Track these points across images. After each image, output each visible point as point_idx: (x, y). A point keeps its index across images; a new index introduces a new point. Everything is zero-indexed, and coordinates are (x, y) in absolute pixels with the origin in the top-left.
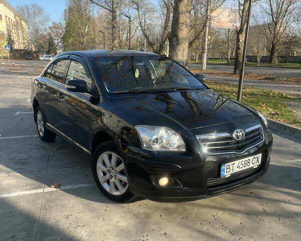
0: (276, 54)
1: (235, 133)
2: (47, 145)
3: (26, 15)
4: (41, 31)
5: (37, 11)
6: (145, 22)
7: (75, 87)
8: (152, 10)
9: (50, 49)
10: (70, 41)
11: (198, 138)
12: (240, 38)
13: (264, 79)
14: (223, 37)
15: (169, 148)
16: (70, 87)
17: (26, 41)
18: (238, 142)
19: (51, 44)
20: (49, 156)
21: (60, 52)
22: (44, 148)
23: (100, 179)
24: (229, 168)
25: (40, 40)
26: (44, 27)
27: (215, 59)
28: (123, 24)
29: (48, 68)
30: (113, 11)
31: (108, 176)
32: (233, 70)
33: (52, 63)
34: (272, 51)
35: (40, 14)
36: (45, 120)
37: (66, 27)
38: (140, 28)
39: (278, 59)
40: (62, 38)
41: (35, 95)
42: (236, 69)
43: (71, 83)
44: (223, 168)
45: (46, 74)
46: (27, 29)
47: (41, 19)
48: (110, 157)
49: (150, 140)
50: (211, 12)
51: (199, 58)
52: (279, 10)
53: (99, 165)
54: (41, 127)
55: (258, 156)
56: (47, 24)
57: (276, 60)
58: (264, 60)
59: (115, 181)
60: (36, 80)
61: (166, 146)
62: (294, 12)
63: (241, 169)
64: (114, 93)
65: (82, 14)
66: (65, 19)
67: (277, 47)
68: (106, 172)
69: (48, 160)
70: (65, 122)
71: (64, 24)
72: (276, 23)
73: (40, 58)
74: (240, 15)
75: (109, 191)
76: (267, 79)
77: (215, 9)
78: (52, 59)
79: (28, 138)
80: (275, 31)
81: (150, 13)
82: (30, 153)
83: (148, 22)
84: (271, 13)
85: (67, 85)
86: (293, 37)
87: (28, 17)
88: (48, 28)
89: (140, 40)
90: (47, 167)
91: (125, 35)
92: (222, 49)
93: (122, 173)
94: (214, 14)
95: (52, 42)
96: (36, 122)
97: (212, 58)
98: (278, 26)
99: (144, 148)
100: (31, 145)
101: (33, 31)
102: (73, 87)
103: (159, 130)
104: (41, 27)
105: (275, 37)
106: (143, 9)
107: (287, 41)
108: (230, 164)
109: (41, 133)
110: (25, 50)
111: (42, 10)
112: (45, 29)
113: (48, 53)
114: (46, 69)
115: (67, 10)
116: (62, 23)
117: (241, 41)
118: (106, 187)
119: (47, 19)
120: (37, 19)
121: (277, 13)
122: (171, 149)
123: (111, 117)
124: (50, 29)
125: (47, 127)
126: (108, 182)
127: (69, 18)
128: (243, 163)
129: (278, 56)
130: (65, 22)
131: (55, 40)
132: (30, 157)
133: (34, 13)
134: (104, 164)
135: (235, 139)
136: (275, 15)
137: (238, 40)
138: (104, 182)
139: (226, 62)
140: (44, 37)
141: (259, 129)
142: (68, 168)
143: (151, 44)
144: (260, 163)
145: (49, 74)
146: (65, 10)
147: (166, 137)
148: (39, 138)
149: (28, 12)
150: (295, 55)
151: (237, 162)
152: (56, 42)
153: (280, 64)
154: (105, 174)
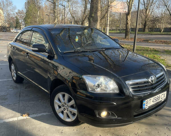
0: (147, 27)
1: (150, 78)
2: (18, 85)
3: (2, 6)
4: (11, 15)
5: (9, 4)
6: (72, 9)
7: (38, 49)
8: (77, 3)
9: (17, 26)
10: (29, 20)
11: (127, 83)
12: (128, 18)
13: (142, 41)
14: (117, 17)
15: (106, 91)
16: (34, 49)
17: (2, 21)
18: (152, 85)
19: (17, 23)
20: (20, 93)
21: (23, 27)
22: (16, 87)
23: (57, 111)
24: (148, 103)
25: (11, 20)
26: (13, 13)
27: (113, 30)
28: (59, 10)
29: (18, 37)
30: (54, 3)
31: (62, 109)
32: (125, 36)
33: (20, 34)
34: (145, 25)
35: (11, 5)
36: (17, 70)
37: (26, 13)
38: (69, 13)
39: (148, 30)
40: (24, 19)
41: (9, 53)
42: (126, 35)
43: (34, 46)
44: (144, 103)
45: (16, 40)
46: (2, 14)
47: (11, 8)
48: (64, 96)
49: (94, 86)
50: (111, 3)
51: (104, 30)
52: (148, 2)
53: (56, 101)
54: (14, 74)
55: (164, 93)
56: (15, 11)
57: (147, 30)
58: (140, 30)
59: (67, 112)
60: (10, 44)
61: (105, 89)
62: (156, 3)
63: (154, 103)
64: (64, 52)
65: (35, 5)
66: (26, 8)
67: (147, 23)
68: (61, 106)
69: (20, 96)
70: (29, 70)
71: (25, 11)
72: (146, 10)
73: (11, 31)
74: (128, 5)
75: (63, 119)
76: (144, 41)
77: (113, 2)
78: (20, 31)
79: (5, 81)
80: (146, 14)
81: (75, 4)
82: (8, 91)
83: (74, 9)
84: (143, 4)
85: (32, 47)
86: (156, 17)
87: (4, 7)
88: (15, 13)
89: (69, 20)
90: (19, 101)
91: (61, 17)
92: (117, 24)
93: (72, 107)
94: (113, 4)
95: (18, 22)
96: (11, 70)
97: (111, 30)
98: (148, 11)
99: (90, 91)
100: (8, 86)
101: (7, 15)
102: (36, 49)
103: (100, 78)
104: (11, 12)
105: (146, 17)
106: (71, 2)
107: (153, 19)
108: (148, 100)
109: (14, 78)
110: (2, 26)
111: (12, 3)
112: (14, 13)
113: (16, 27)
114: (16, 37)
115: (27, 3)
116: (23, 10)
117: (128, 19)
118: (61, 116)
119: (15, 8)
120: (9, 8)
121: (147, 4)
122: (108, 91)
123: (64, 69)
124: (17, 14)
125: (18, 74)
126: (62, 112)
127: (28, 7)
128: (156, 98)
129: (148, 28)
130: (25, 10)
131: (20, 20)
132: (7, 94)
133: (7, 5)
134: (59, 100)
135: (150, 83)
136: (146, 5)
137: (127, 19)
138: (59, 113)
139: (119, 32)
140: (13, 18)
141: (163, 75)
142: (33, 101)
143: (76, 22)
144: (165, 97)
145: (18, 40)
146: (26, 3)
147: (105, 83)
148: (13, 81)
149: (3, 4)
150: (157, 27)
151: (152, 98)
152: (20, 21)
153: (149, 32)
154: (60, 107)
